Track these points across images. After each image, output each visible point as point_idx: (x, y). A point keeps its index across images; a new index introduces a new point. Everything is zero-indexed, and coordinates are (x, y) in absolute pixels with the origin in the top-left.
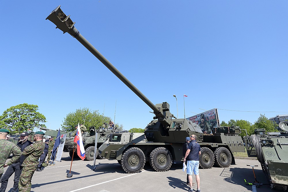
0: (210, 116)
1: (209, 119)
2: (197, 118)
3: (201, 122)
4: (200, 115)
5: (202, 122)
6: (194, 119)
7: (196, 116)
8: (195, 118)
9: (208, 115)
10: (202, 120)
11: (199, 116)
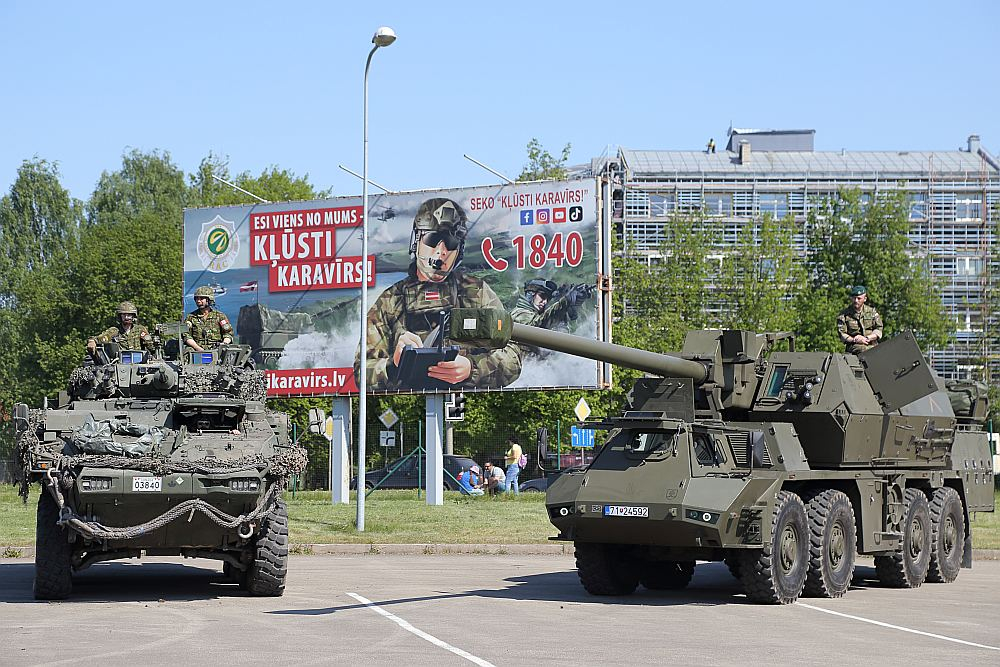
0: (536, 229)
1: (512, 259)
2: (360, 224)
3: (413, 268)
4: (414, 204)
5: (427, 272)
6: (323, 227)
7: (360, 210)
8: (333, 228)
9: (510, 224)
10: (427, 255)
11: (390, 214)
